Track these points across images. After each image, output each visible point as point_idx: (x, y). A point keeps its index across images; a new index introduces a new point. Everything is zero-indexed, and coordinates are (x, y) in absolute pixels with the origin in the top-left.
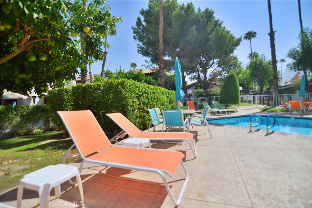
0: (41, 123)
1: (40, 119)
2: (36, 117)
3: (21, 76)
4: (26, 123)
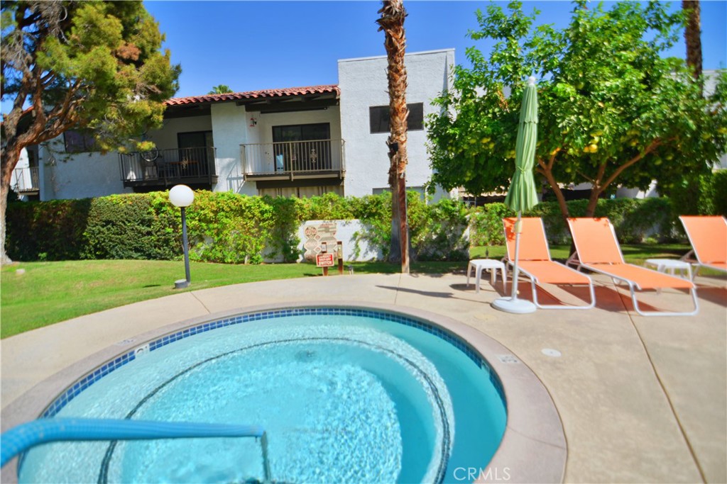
0: (656, 227)
1: (654, 221)
2: (649, 218)
3: (641, 174)
4: (631, 225)
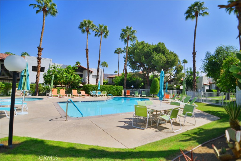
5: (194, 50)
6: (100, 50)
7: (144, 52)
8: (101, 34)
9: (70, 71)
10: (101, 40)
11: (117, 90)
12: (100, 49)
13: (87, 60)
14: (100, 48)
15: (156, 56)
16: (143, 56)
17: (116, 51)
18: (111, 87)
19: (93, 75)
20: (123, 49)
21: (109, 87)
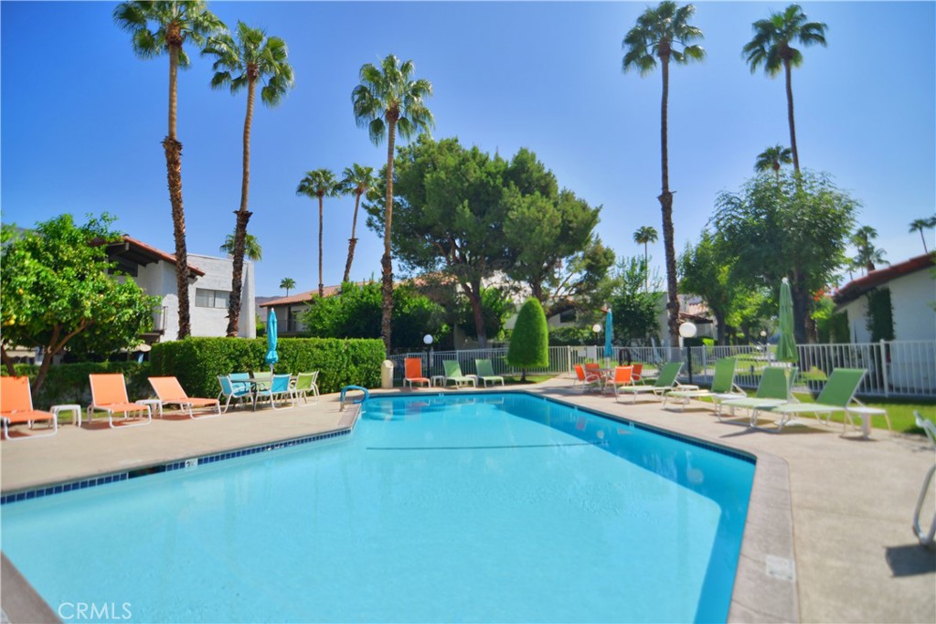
5: (665, 186)
6: (245, 159)
7: (466, 184)
8: (251, 77)
9: (68, 252)
10: (249, 106)
11: (356, 361)
12: (245, 153)
13: (176, 201)
14: (245, 147)
15: (520, 206)
16: (466, 202)
17: (306, 184)
18: (331, 346)
19: (198, 289)
20: (338, 178)
21: (317, 347)
